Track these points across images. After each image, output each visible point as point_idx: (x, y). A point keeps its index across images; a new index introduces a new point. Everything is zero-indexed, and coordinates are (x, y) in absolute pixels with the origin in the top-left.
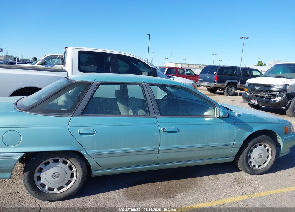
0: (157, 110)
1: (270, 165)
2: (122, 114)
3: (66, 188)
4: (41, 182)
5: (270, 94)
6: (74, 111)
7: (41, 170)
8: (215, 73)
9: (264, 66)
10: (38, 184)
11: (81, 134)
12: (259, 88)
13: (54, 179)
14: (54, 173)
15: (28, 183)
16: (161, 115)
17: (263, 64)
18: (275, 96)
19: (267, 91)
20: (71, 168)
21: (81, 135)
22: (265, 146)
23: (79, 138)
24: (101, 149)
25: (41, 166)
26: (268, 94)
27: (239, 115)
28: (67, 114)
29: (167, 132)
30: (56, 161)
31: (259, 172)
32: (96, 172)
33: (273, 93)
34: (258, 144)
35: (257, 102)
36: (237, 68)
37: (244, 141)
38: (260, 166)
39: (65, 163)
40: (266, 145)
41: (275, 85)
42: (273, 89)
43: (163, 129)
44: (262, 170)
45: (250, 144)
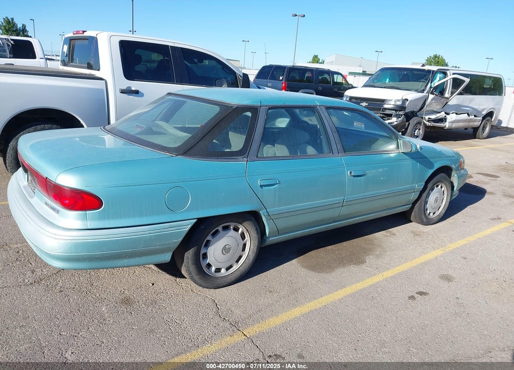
0: (340, 147)
1: (444, 211)
2: (309, 154)
3: (235, 267)
4: (208, 262)
5: (383, 114)
6: (248, 152)
7: (208, 244)
8: (281, 78)
9: (321, 63)
10: (204, 264)
11: (261, 186)
12: (367, 104)
13: (224, 254)
14: (225, 246)
15: (193, 264)
16: (344, 152)
17: (321, 61)
18: (390, 116)
19: (379, 109)
20: (243, 236)
21: (261, 188)
22: (441, 187)
23: (259, 191)
24: (284, 206)
25: (209, 238)
26: (381, 114)
27: (421, 148)
28: (240, 157)
29: (354, 176)
30: (226, 228)
31: (434, 221)
32: (272, 239)
33: (387, 112)
34: (435, 186)
35: (363, 126)
36: (313, 70)
37: (425, 183)
38: (434, 213)
39: (236, 229)
40: (444, 185)
41: (391, 100)
42: (386, 106)
43: (351, 173)
44: (437, 218)
45: (430, 185)
